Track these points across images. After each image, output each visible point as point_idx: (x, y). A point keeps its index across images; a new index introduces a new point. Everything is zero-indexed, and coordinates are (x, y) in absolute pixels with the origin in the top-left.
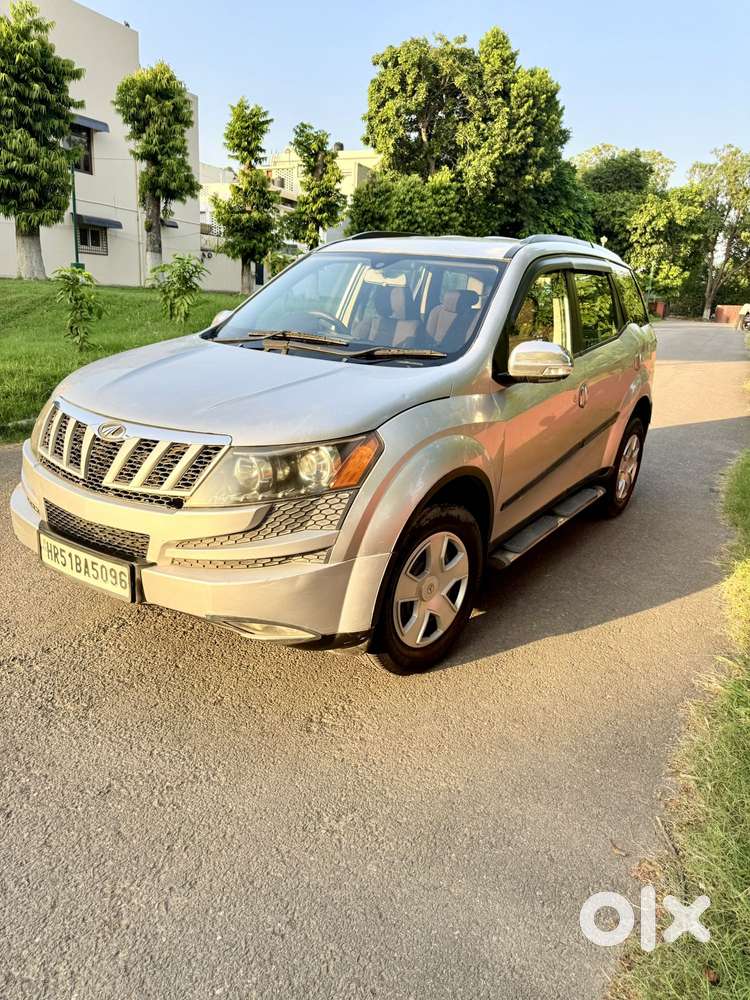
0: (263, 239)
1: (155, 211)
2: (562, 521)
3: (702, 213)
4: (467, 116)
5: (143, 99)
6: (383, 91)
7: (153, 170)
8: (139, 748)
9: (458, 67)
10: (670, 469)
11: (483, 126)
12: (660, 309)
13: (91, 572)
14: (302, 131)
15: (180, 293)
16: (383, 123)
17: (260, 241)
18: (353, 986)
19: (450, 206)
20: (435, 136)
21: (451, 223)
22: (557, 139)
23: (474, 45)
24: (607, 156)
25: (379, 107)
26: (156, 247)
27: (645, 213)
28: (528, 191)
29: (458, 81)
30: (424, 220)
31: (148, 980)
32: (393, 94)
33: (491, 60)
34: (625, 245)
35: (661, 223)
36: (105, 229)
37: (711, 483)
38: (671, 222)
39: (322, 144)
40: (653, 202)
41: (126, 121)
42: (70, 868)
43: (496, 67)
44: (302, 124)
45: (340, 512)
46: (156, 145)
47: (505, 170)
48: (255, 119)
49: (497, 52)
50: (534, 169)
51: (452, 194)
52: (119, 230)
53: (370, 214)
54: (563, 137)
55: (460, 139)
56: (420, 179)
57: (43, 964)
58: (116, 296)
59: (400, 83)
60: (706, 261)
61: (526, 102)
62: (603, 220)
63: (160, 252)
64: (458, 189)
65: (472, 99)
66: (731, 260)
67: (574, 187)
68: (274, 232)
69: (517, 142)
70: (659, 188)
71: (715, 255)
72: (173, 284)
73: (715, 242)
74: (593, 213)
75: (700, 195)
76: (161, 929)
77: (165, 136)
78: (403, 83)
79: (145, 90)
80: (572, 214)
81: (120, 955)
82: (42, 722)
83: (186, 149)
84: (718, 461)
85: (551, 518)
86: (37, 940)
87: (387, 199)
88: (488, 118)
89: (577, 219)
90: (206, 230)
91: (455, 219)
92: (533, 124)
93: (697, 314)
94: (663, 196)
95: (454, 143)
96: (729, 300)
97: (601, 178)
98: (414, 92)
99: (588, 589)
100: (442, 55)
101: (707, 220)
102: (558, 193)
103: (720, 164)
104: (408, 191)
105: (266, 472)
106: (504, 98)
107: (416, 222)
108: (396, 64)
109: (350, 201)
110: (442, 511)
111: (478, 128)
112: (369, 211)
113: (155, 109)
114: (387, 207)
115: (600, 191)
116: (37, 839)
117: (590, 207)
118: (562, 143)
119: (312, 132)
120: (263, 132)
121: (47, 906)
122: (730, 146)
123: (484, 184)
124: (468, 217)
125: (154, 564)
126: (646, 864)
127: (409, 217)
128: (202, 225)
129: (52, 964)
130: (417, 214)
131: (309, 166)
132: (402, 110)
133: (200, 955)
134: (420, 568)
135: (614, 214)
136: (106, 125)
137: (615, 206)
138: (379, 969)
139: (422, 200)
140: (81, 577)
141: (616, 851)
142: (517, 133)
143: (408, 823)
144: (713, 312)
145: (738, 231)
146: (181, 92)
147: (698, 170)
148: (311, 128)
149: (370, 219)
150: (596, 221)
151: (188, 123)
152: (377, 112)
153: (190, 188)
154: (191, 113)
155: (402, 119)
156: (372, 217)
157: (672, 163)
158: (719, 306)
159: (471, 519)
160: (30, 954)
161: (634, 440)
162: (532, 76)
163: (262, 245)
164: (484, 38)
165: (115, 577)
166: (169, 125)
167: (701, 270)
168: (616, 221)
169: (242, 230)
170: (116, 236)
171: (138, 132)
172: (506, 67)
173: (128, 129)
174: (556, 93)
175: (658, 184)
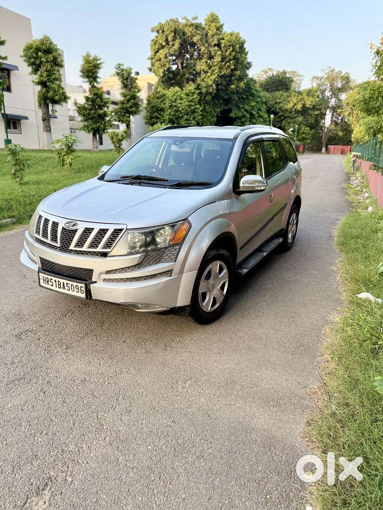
0: (103, 123)
1: (47, 111)
2: (265, 254)
3: (319, 101)
4: (200, 57)
5: (37, 54)
6: (157, 45)
7: (44, 90)
8: (94, 362)
9: (195, 32)
10: (311, 227)
11: (209, 61)
12: (301, 149)
13: (66, 288)
14: (119, 67)
15: (67, 153)
16: (158, 61)
17: (101, 124)
18: (203, 441)
19: (195, 102)
20: (186, 67)
21: (196, 110)
22: (246, 67)
23: (202, 21)
24: (270, 74)
25: (155, 53)
26: (48, 129)
27: (291, 102)
28: (233, 93)
29: (195, 39)
30: (183, 109)
31: (120, 446)
32: (163, 47)
33: (211, 28)
34: (282, 118)
35: (299, 107)
36: (20, 120)
37: (331, 233)
38: (304, 106)
39: (129, 74)
40: (294, 96)
41: (29, 65)
42: (77, 410)
43: (214, 32)
44: (119, 64)
45: (176, 254)
46: (45, 77)
47: (221, 83)
48: (95, 62)
49: (213, 24)
50: (235, 82)
51: (196, 96)
52: (26, 121)
53: (156, 108)
54: (248, 66)
55: (198, 68)
56: (180, 89)
57: (76, 444)
58: (32, 156)
59: (165, 41)
60: (322, 124)
61: (229, 48)
62: (271, 106)
63: (50, 131)
64: (199, 93)
65: (203, 48)
66: (333, 123)
67: (256, 91)
68: (108, 119)
69: (226, 69)
70: (297, 90)
71: (326, 121)
72: (63, 149)
73: (325, 114)
74: (266, 103)
75: (317, 92)
76: (121, 428)
77: (50, 73)
78: (167, 40)
79: (38, 50)
80: (255, 104)
81: (106, 439)
82: (48, 355)
83: (60, 79)
84: (333, 223)
85: (261, 252)
86: (70, 437)
87: (164, 100)
88: (211, 58)
89: (258, 106)
90: (72, 119)
91: (198, 108)
92: (233, 59)
93: (319, 150)
94: (300, 93)
95: (195, 70)
96: (334, 143)
97: (268, 85)
98: (173, 45)
99: (279, 283)
100: (186, 26)
101: (321, 104)
102: (248, 94)
103: (325, 76)
104: (174, 95)
105: (142, 239)
106: (218, 47)
107: (179, 110)
108: (163, 31)
109: (145, 102)
110: (217, 252)
111: (207, 62)
112: (155, 106)
113: (43, 59)
114: (164, 104)
115: (268, 91)
116: (60, 400)
117: (264, 100)
118: (248, 69)
119: (124, 67)
120: (99, 68)
121: (71, 424)
122: (330, 67)
123: (211, 91)
124: (205, 107)
125: (96, 282)
126: (313, 389)
127: (175, 108)
128: (70, 116)
129: (79, 445)
130: (179, 107)
131: (124, 85)
132: (168, 55)
133: (139, 436)
134: (208, 277)
135: (276, 103)
136: (17, 67)
137: (276, 99)
138: (211, 435)
139: (181, 99)
140: (61, 290)
141: (301, 386)
142: (225, 64)
143: (214, 382)
144: (326, 149)
145: (336, 109)
146: (56, 50)
147: (315, 79)
148: (123, 65)
149: (156, 110)
150: (267, 106)
151: (61, 66)
152: (155, 55)
153: (65, 98)
154: (62, 61)
155: (168, 60)
156: (157, 109)
157: (302, 76)
158: (329, 146)
159: (229, 254)
160: (69, 442)
161: (294, 215)
162: (231, 35)
163: (102, 126)
164: (206, 17)
165: (78, 289)
166: (52, 67)
167: (320, 128)
168: (277, 106)
169: (92, 119)
170: (25, 124)
171: (35, 71)
172: (218, 31)
173: (30, 69)
174: (244, 43)
175: (296, 87)
